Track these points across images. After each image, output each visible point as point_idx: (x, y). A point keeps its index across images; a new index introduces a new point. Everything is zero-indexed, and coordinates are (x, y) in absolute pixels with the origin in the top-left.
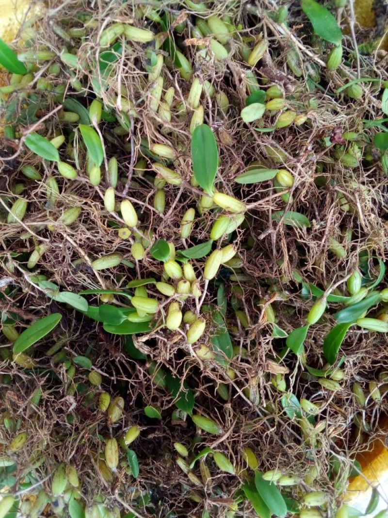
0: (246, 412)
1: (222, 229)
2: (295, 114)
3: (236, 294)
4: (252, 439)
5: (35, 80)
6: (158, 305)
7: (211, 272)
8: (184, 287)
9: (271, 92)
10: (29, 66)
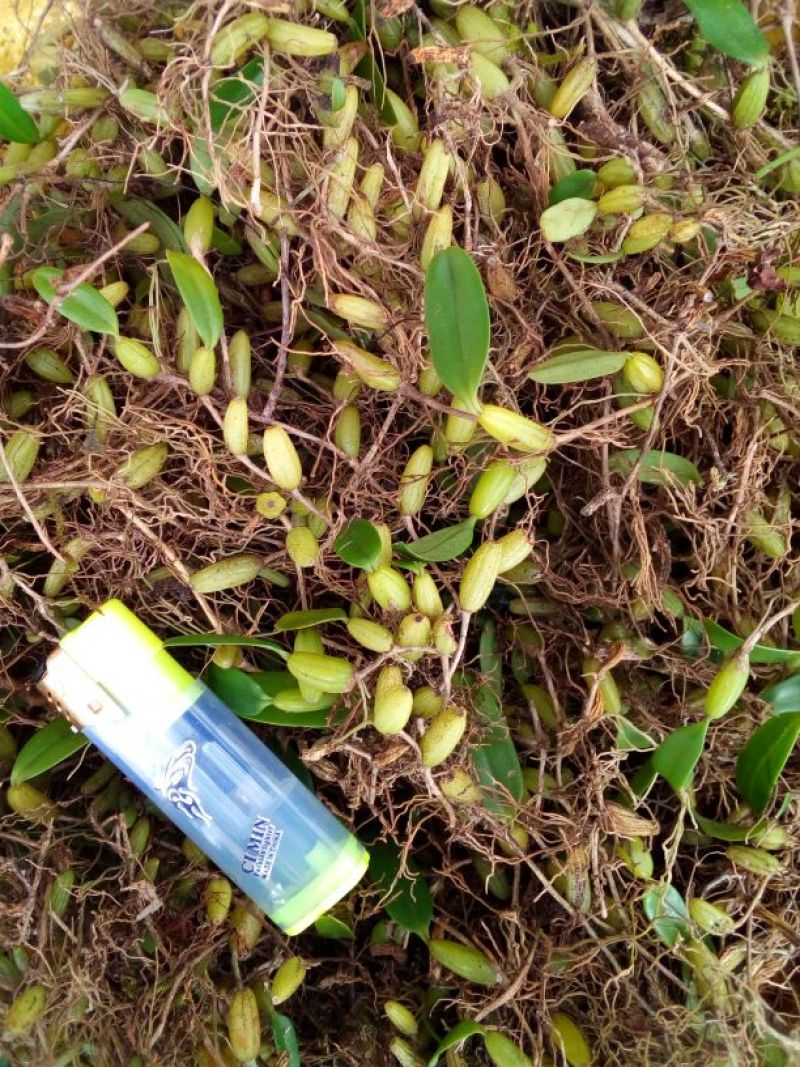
0: (559, 930)
1: (496, 492)
2: (670, 219)
3: (523, 645)
4: (572, 995)
5: (63, 154)
6: (353, 674)
7: (476, 595)
8: (415, 631)
9: (609, 172)
10: (45, 124)
